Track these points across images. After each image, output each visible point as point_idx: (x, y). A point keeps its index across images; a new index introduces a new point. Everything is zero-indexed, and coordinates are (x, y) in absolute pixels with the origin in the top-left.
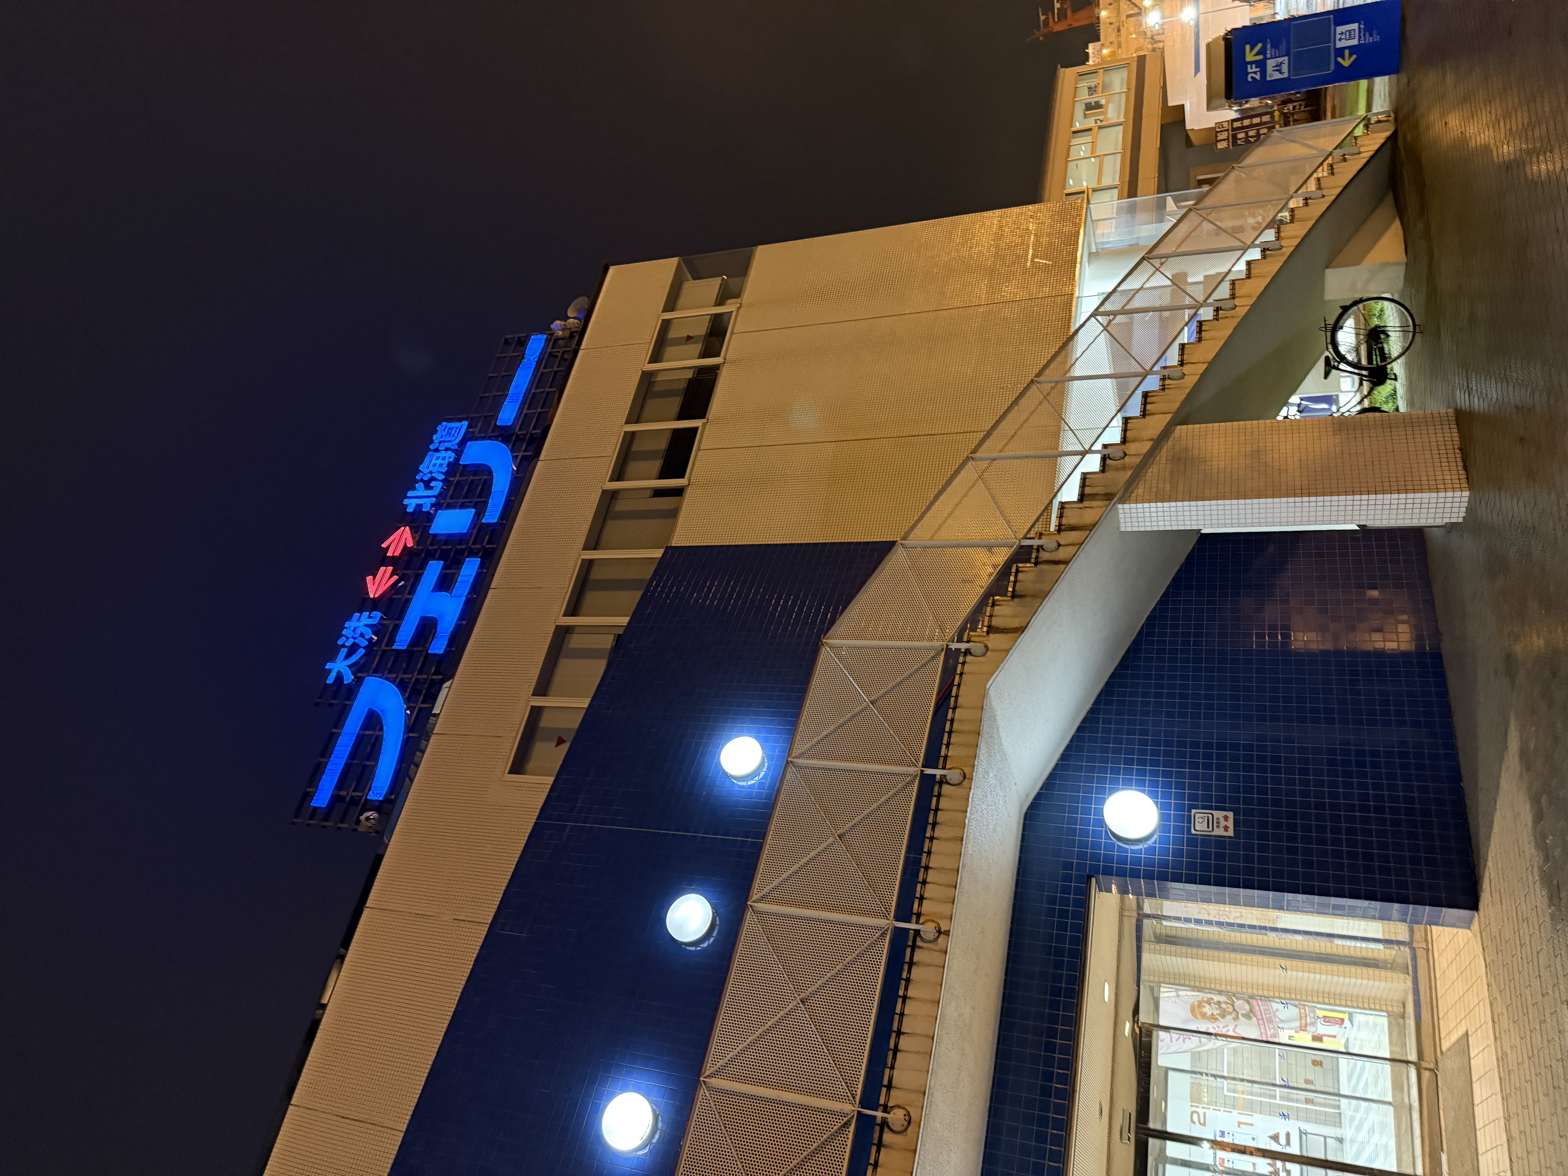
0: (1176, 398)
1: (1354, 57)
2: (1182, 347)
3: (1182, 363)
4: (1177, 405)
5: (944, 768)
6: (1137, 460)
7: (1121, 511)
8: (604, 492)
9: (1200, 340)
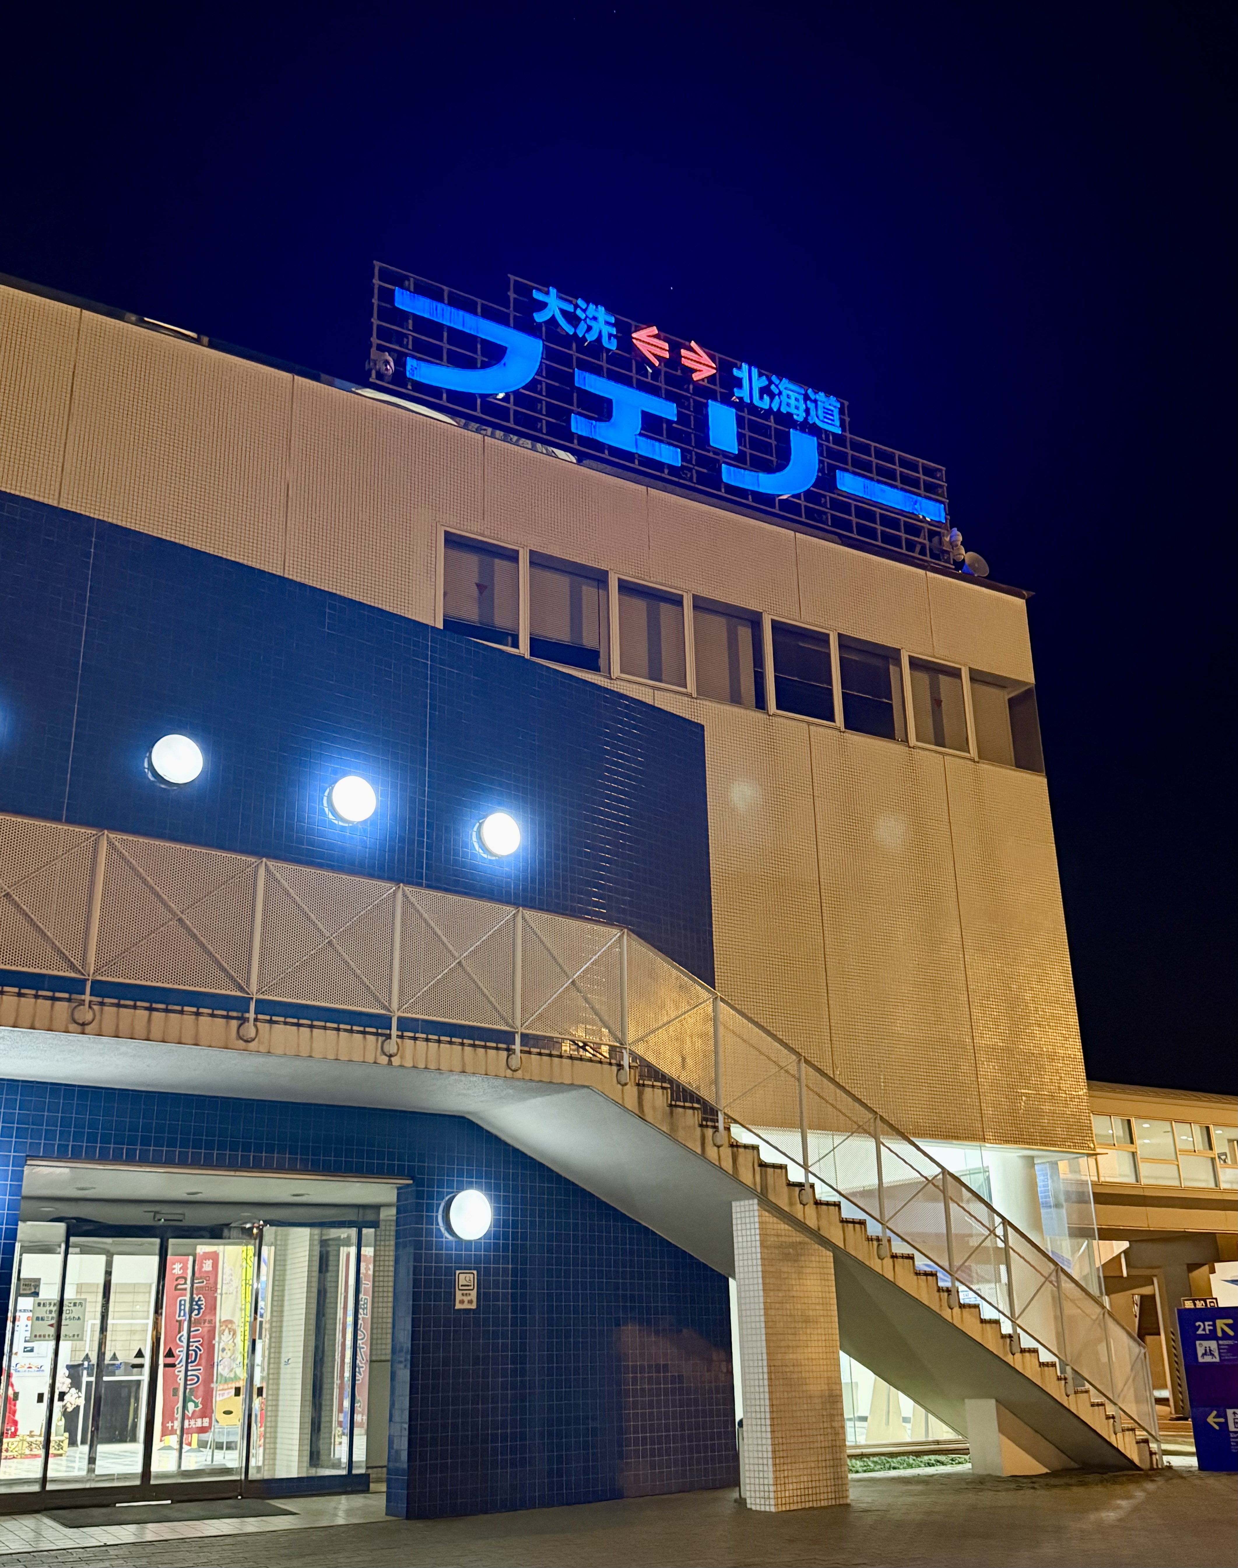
0: (859, 1250)
1: (1217, 1427)
2: (911, 1258)
3: (894, 1257)
4: (853, 1253)
5: (522, 1051)
6: (800, 1216)
7: (751, 1202)
8: (759, 615)
9: (917, 1274)
